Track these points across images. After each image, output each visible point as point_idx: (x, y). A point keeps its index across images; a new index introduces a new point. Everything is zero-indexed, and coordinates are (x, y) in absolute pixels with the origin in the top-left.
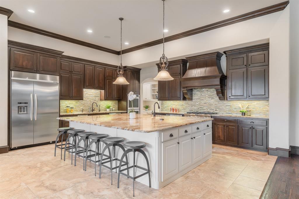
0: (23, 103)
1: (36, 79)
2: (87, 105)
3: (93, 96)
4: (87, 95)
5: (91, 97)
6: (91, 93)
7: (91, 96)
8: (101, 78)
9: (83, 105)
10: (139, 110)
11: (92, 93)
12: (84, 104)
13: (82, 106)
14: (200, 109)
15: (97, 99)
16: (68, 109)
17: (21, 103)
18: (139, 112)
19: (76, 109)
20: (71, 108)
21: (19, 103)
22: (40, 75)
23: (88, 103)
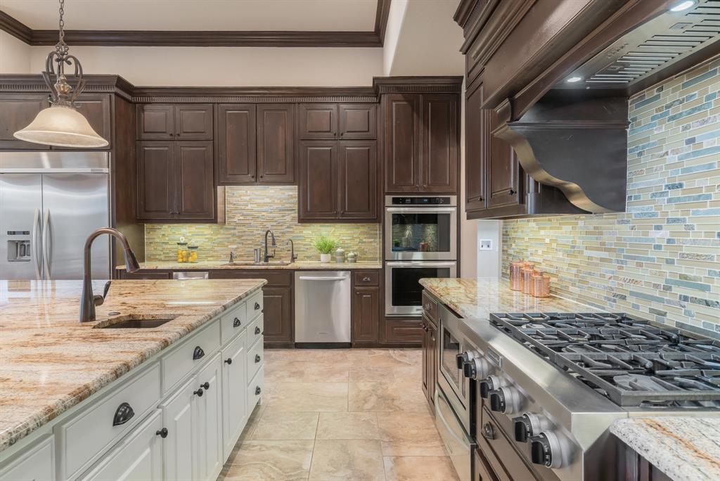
0: (19, 233)
1: (42, 166)
2: (249, 238)
3: (275, 207)
4: (249, 207)
5: (263, 214)
6: (268, 200)
7: (265, 208)
8: (281, 144)
9: (238, 240)
10: (454, 263)
11: (271, 197)
12: (239, 237)
13: (233, 243)
14: (679, 291)
15: (288, 218)
16: (180, 252)
17: (14, 233)
18: (453, 272)
19: (215, 251)
20: (189, 248)
21: (10, 233)
22: (49, 156)
23: (255, 232)
